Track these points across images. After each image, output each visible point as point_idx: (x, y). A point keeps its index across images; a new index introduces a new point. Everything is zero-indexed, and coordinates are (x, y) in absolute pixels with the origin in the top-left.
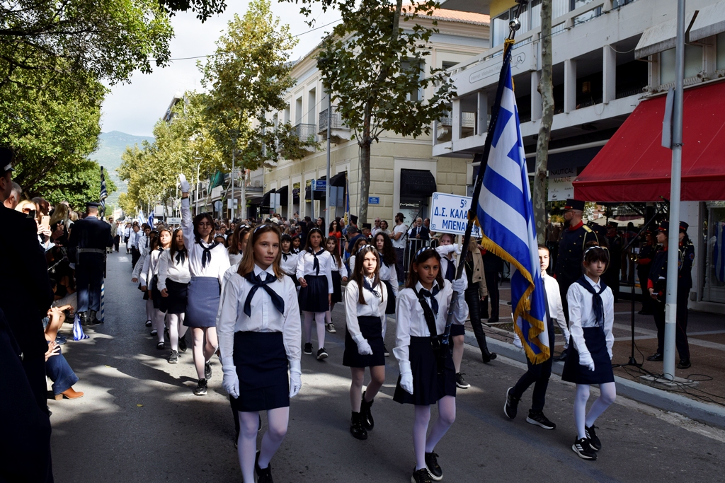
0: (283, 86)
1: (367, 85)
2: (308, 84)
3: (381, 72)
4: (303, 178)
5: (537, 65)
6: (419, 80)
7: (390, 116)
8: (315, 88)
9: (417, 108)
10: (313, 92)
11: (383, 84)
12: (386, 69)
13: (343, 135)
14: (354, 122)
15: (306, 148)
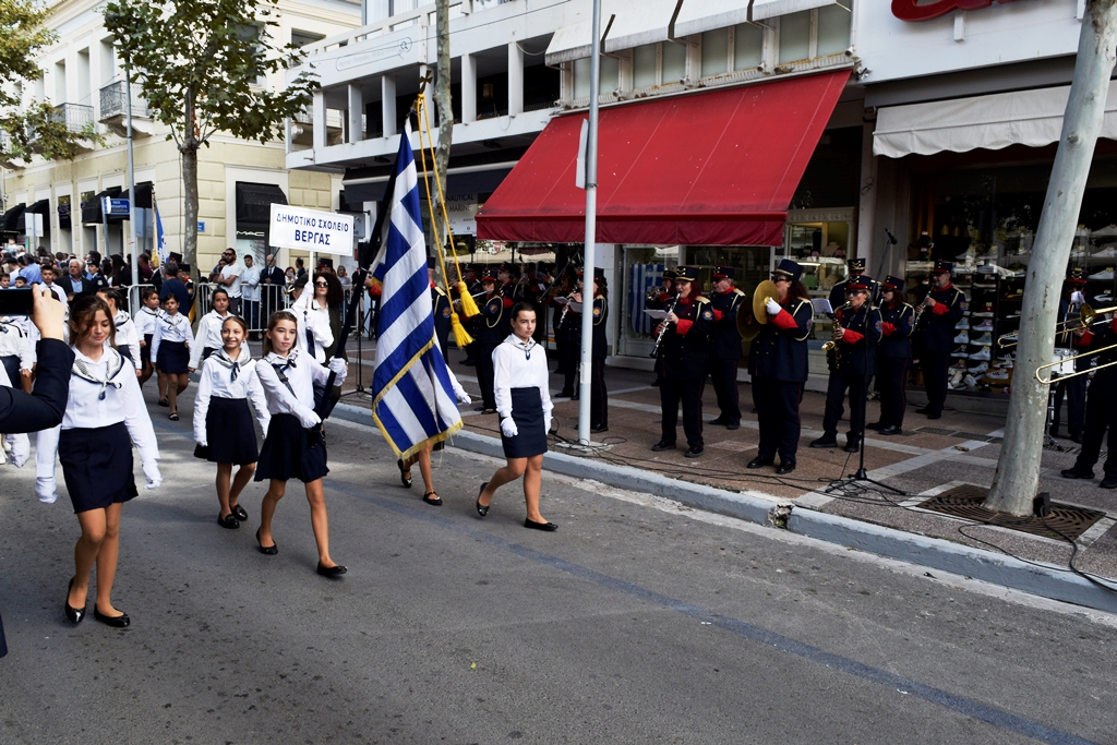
0: (35, 41)
1: (187, 61)
2: (75, 40)
3: (208, 44)
4: (75, 189)
5: (426, 57)
6: (264, 59)
7: (223, 110)
8: (87, 48)
9: (265, 102)
10: (85, 54)
11: (212, 63)
12: (217, 41)
13: (141, 126)
14: (169, 116)
15: (80, 142)
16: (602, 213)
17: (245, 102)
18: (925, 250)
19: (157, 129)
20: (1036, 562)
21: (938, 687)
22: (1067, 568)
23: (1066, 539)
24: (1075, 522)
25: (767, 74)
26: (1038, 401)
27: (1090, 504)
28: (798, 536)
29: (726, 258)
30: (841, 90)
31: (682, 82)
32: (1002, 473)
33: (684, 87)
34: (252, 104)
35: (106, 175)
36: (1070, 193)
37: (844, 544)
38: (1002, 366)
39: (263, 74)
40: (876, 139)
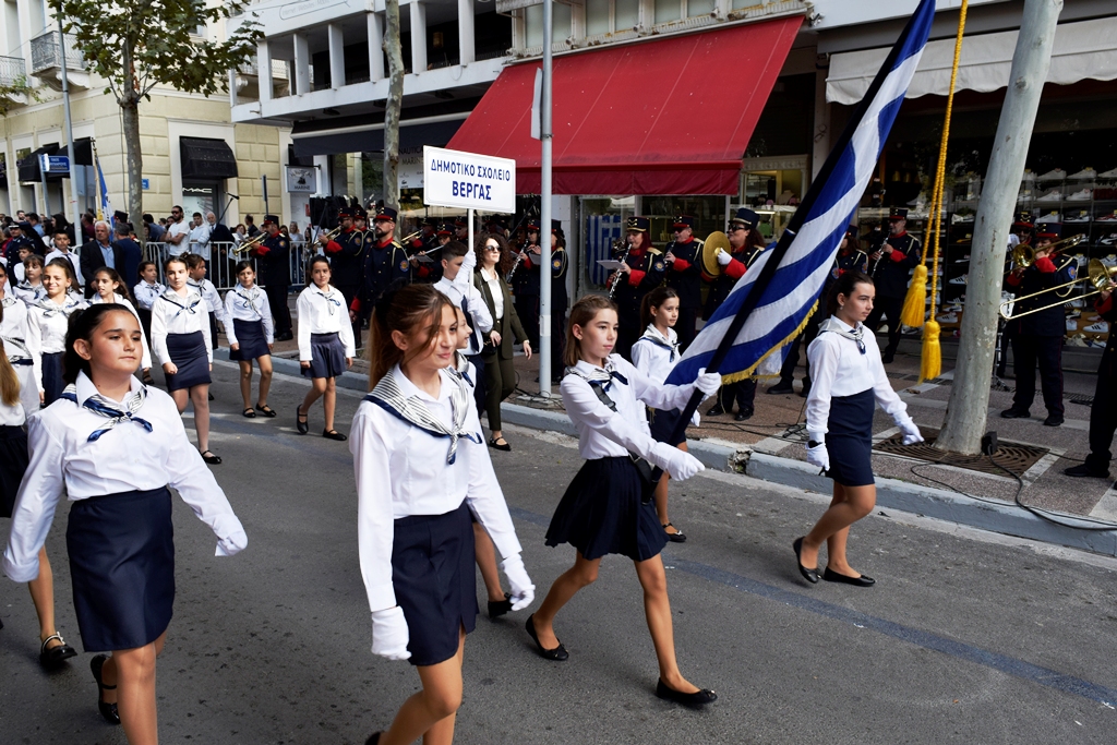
1: (123, 10)
4: (10, 146)
5: (374, 4)
6: (204, 8)
7: (163, 61)
9: (207, 53)
11: (149, 12)
13: (77, 80)
14: (107, 69)
15: (12, 96)
16: (556, 165)
17: (187, 52)
18: (877, 196)
19: (94, 82)
20: (984, 498)
21: (893, 620)
22: (1013, 503)
23: (1012, 475)
24: (1020, 459)
25: (721, 20)
26: (987, 343)
27: (1035, 442)
28: (757, 481)
29: (682, 208)
30: (794, 36)
31: (635, 29)
32: (952, 414)
33: (637, 34)
34: (194, 55)
35: (42, 132)
36: (1017, 138)
37: (802, 487)
38: (951, 310)
39: (203, 23)
40: (829, 86)
